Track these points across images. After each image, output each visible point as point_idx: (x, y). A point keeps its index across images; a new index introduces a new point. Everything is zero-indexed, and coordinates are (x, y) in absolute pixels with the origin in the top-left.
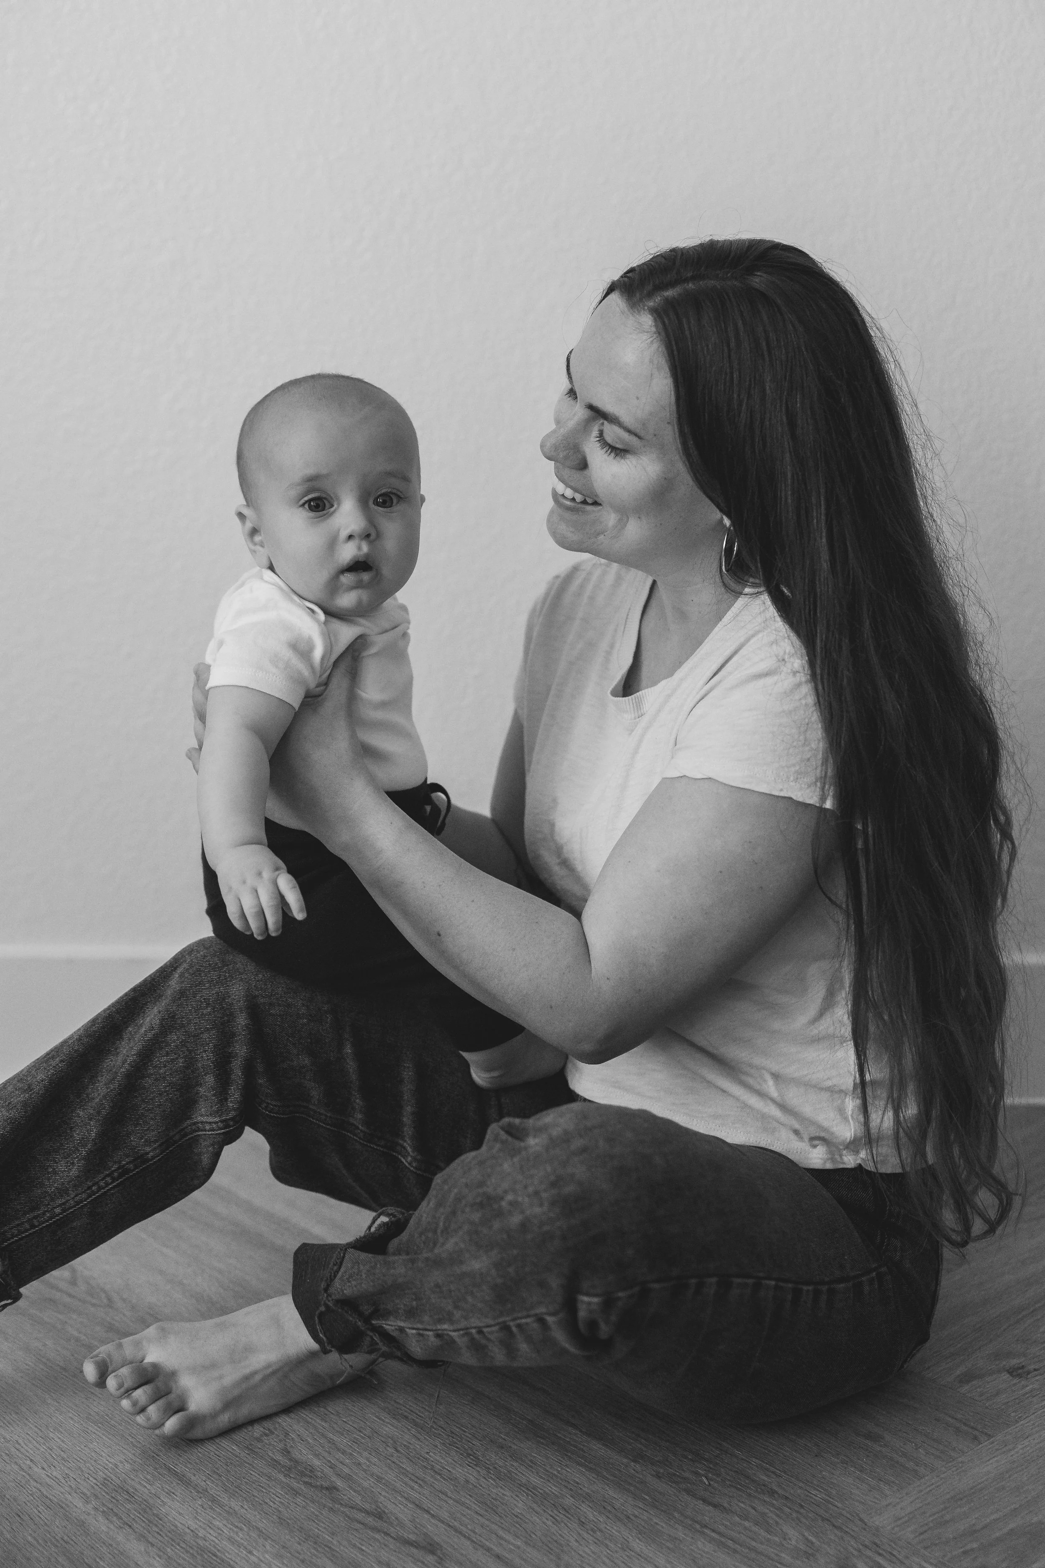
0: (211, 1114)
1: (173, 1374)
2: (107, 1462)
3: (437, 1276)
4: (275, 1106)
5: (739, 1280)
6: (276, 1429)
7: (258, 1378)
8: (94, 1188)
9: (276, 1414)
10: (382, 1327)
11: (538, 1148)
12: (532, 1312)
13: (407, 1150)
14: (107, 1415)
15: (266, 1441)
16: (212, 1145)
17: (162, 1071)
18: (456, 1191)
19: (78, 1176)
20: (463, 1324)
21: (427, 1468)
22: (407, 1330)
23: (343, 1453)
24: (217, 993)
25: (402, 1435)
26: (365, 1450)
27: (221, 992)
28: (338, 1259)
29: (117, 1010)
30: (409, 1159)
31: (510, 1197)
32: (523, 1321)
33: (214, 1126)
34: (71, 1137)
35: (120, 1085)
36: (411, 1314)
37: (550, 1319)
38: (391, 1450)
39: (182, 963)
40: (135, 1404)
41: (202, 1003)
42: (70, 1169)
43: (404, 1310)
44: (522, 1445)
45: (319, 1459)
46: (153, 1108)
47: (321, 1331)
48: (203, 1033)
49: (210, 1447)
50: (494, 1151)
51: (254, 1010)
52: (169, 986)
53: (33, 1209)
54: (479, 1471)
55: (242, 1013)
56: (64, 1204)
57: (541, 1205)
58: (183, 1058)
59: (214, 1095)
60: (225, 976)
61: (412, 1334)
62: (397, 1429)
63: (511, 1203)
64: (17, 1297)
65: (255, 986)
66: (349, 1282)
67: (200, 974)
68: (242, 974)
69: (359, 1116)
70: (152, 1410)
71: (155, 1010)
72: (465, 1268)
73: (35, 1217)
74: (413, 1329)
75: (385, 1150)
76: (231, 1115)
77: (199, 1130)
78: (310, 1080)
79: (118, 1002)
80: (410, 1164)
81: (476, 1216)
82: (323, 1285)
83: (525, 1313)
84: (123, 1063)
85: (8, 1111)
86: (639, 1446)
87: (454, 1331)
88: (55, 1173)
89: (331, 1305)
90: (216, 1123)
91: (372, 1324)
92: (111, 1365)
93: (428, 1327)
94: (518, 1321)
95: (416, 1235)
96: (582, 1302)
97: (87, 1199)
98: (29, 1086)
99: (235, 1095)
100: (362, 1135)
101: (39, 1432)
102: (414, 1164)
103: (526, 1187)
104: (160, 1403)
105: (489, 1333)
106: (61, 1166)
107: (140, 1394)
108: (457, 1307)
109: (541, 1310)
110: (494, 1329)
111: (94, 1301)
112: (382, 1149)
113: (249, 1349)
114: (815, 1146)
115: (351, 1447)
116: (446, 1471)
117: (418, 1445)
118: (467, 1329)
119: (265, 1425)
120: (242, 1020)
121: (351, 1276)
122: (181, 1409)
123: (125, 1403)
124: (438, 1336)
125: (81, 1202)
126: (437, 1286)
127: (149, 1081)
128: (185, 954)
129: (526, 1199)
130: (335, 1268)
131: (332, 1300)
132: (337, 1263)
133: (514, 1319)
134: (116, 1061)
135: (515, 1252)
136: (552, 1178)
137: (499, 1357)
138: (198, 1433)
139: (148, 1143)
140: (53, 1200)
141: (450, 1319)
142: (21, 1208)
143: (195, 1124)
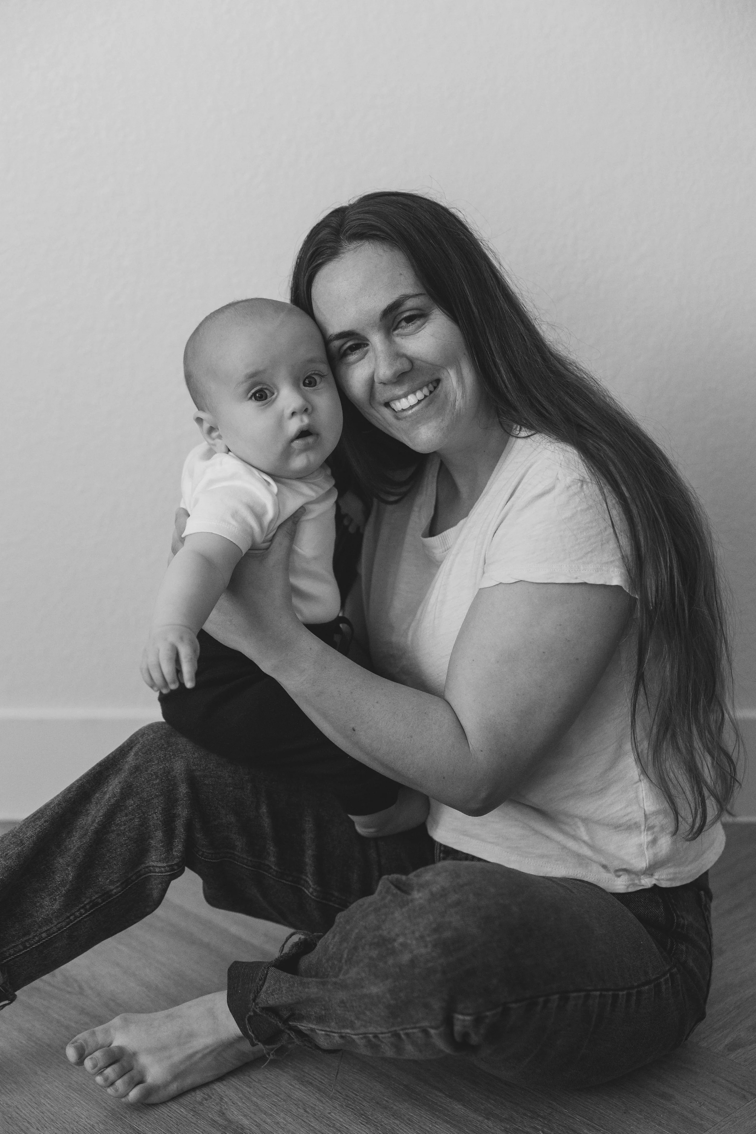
0: (160, 861)
1: (134, 1054)
2: (86, 1123)
3: (342, 995)
4: (209, 853)
5: (575, 994)
6: (213, 1094)
7: (199, 1055)
8: (72, 918)
9: (212, 1082)
10: (297, 1026)
11: (421, 901)
12: (418, 1025)
13: (309, 884)
14: (84, 1084)
15: (206, 1105)
16: (161, 883)
17: (122, 828)
18: (357, 931)
19: (60, 909)
20: (362, 1030)
21: (330, 1126)
22: (317, 1031)
23: (265, 1114)
24: (164, 768)
25: (308, 1098)
26: (282, 1111)
27: (167, 767)
28: (263, 975)
29: (87, 781)
30: (311, 890)
31: (401, 940)
32: (411, 1031)
33: (163, 869)
34: (54, 879)
35: (91, 839)
36: (321, 1019)
37: (432, 1031)
38: (302, 1111)
39: (137, 743)
40: (106, 1079)
41: (152, 775)
42: (53, 904)
43: (315, 1017)
44: (401, 1106)
45: (248, 1119)
46: (116, 856)
47: (250, 1030)
48: (153, 799)
49: (164, 1110)
50: (387, 901)
51: (192, 781)
52: (126, 762)
53: (24, 935)
54: (369, 1128)
55: (184, 784)
56: (48, 930)
57: (426, 946)
58: (138, 818)
59: (162, 846)
60: (169, 754)
61: (322, 1034)
62: (305, 1093)
63: (401, 944)
64: (12, 999)
65: (192, 762)
66: (273, 995)
67: (150, 753)
68: (182, 753)
69: (273, 859)
70: (119, 1083)
71: (116, 781)
72: (365, 991)
73: (26, 941)
74: (322, 1030)
75: (292, 884)
76: (175, 862)
77: (151, 872)
78: (235, 833)
79: (87, 775)
80: (311, 894)
81: (374, 953)
82: (252, 996)
83: (412, 1026)
84: (93, 822)
85: (5, 861)
86: (489, 1105)
87: (355, 1035)
88: (42, 907)
89: (258, 1011)
90: (164, 867)
91: (289, 1025)
92: (87, 1048)
93: (334, 1030)
94: (407, 1031)
95: (324, 961)
96: (458, 1019)
97: (66, 926)
98: (21, 841)
99: (178, 847)
100: (274, 873)
101: (32, 1098)
102: (315, 894)
103: (413, 932)
104: (126, 1078)
105: (383, 1038)
106: (47, 901)
107: (110, 1072)
108: (358, 1018)
109: (425, 1024)
110: (387, 1035)
111: (69, 989)
112: (290, 884)
113: (191, 1035)
114: (619, 876)
115: (271, 1108)
116: (345, 1128)
117: (322, 1106)
118: (365, 1034)
119: (205, 1091)
120: (183, 789)
121: (274, 990)
122: (141, 1082)
123: (99, 1079)
124: (342, 1037)
125: (62, 928)
126: (342, 1002)
127: (113, 836)
128: (138, 736)
129: (414, 942)
130: (261, 983)
131: (259, 1007)
132: (262, 978)
133: (402, 1030)
134: (87, 820)
135: (405, 982)
136: (434, 926)
137: (389, 1052)
138: (154, 1099)
139: (112, 882)
140: (40, 927)
141: (352, 1026)
142: (16, 934)
143: (147, 867)
